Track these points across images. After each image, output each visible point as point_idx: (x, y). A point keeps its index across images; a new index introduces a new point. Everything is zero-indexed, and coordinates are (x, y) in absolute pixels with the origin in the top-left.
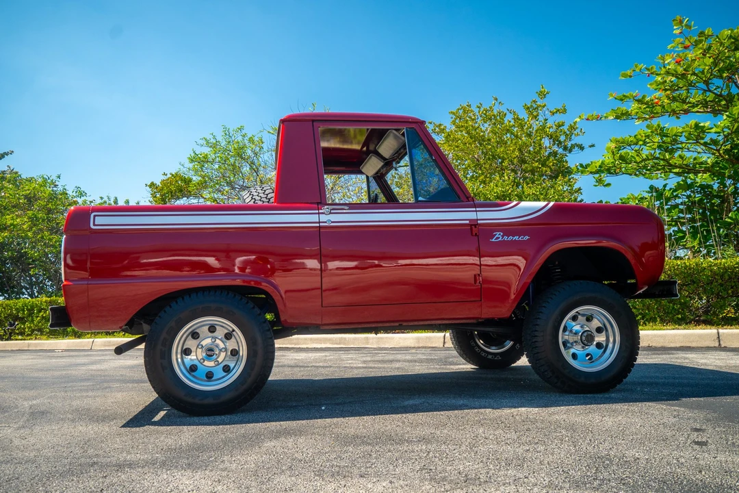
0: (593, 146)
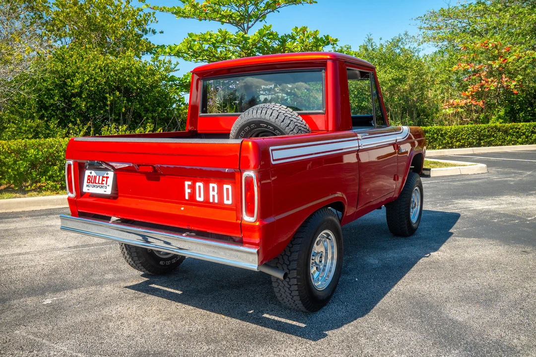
0: (162, 32)
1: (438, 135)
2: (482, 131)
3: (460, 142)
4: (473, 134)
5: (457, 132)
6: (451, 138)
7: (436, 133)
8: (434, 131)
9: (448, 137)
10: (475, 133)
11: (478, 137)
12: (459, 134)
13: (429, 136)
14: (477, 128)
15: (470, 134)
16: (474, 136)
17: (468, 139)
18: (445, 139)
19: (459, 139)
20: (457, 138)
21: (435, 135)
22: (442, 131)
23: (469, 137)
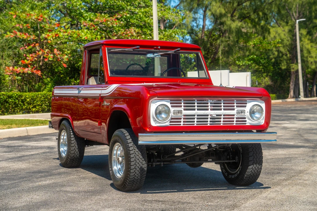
1: (19, 100)
2: (51, 98)
3: (36, 108)
4: (45, 100)
5: (33, 99)
6: (29, 104)
7: (17, 99)
8: (15, 96)
9: (26, 103)
10: (46, 100)
11: (48, 104)
12: (35, 101)
13: (12, 102)
14: (47, 95)
15: (43, 101)
16: (46, 103)
17: (41, 106)
18: (24, 105)
19: (35, 105)
20: (33, 104)
21: (17, 101)
22: (22, 97)
23: (42, 104)
